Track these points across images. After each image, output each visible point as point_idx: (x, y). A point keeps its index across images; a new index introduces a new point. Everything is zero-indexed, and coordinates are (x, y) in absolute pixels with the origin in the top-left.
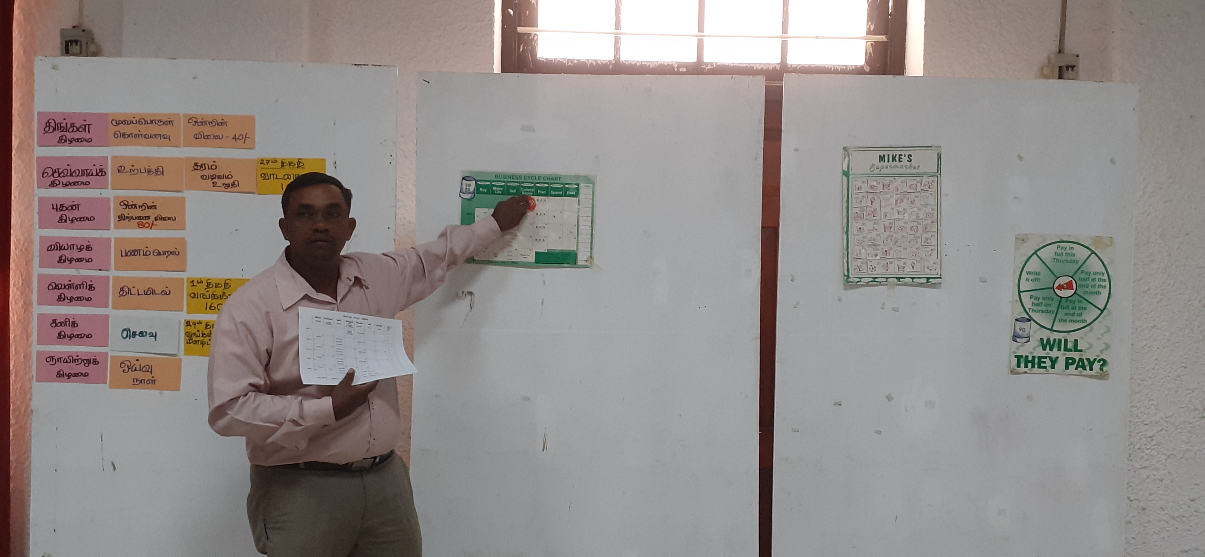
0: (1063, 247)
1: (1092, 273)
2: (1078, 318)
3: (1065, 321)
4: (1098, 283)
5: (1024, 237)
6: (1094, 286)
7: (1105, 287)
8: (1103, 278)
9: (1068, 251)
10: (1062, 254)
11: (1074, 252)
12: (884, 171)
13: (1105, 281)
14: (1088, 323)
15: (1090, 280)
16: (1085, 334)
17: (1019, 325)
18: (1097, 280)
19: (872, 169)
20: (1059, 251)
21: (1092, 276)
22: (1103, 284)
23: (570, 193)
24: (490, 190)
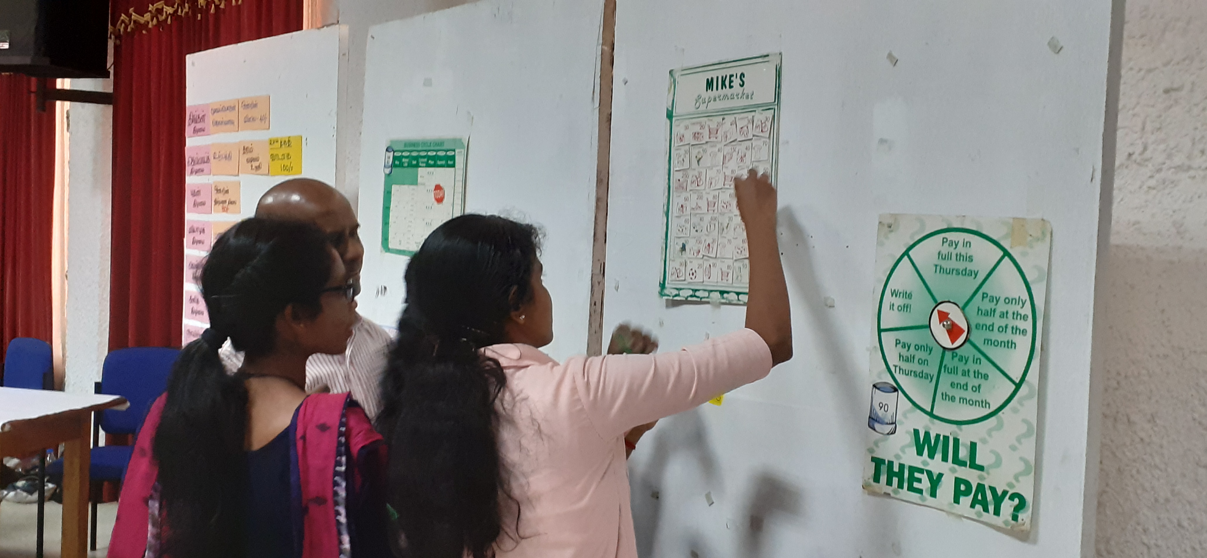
0: (952, 242)
1: (1002, 300)
2: (975, 397)
3: (953, 399)
4: (1012, 323)
5: (891, 221)
6: (1003, 329)
7: (1024, 332)
8: (1023, 312)
9: (960, 249)
10: (948, 257)
11: (971, 251)
12: (713, 106)
13: (1025, 318)
14: (993, 408)
15: (997, 314)
16: (990, 432)
17: (880, 397)
18: (1010, 315)
19: (698, 104)
20: (946, 249)
21: (1001, 307)
22: (1021, 324)
23: (450, 162)
24: (400, 161)
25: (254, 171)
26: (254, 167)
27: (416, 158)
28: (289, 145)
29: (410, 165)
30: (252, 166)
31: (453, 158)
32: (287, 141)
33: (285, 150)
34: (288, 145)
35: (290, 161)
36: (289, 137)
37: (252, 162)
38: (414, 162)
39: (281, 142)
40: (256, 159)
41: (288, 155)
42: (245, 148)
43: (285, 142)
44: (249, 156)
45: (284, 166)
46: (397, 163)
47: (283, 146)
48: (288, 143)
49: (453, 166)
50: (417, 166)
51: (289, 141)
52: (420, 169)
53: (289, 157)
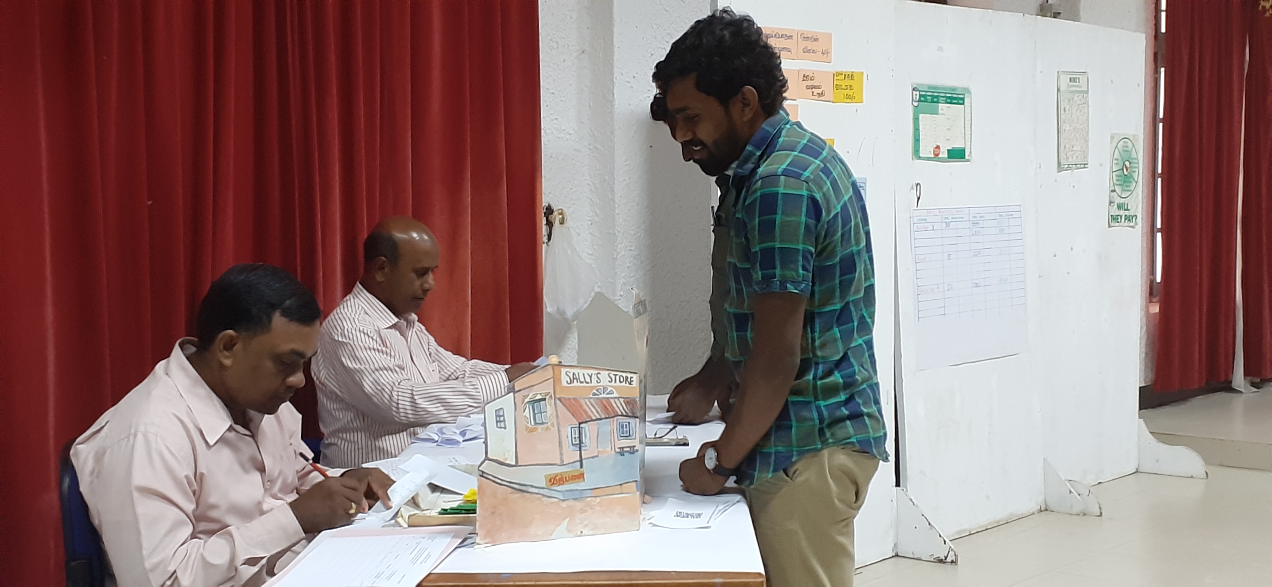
12: (1071, 89)
19: (1068, 88)
23: (961, 102)
24: (926, 98)
25: (816, 98)
26: (815, 94)
27: (937, 97)
28: (852, 79)
29: (932, 102)
30: (813, 92)
31: (963, 99)
32: (850, 75)
33: (848, 82)
34: (850, 78)
35: (852, 91)
36: (852, 72)
37: (812, 89)
38: (935, 100)
39: (845, 75)
40: (818, 87)
41: (851, 86)
42: (806, 76)
43: (849, 75)
44: (810, 83)
45: (847, 95)
46: (922, 99)
47: (847, 79)
48: (851, 76)
49: (963, 104)
50: (938, 102)
51: (852, 75)
52: (940, 105)
53: (852, 88)
